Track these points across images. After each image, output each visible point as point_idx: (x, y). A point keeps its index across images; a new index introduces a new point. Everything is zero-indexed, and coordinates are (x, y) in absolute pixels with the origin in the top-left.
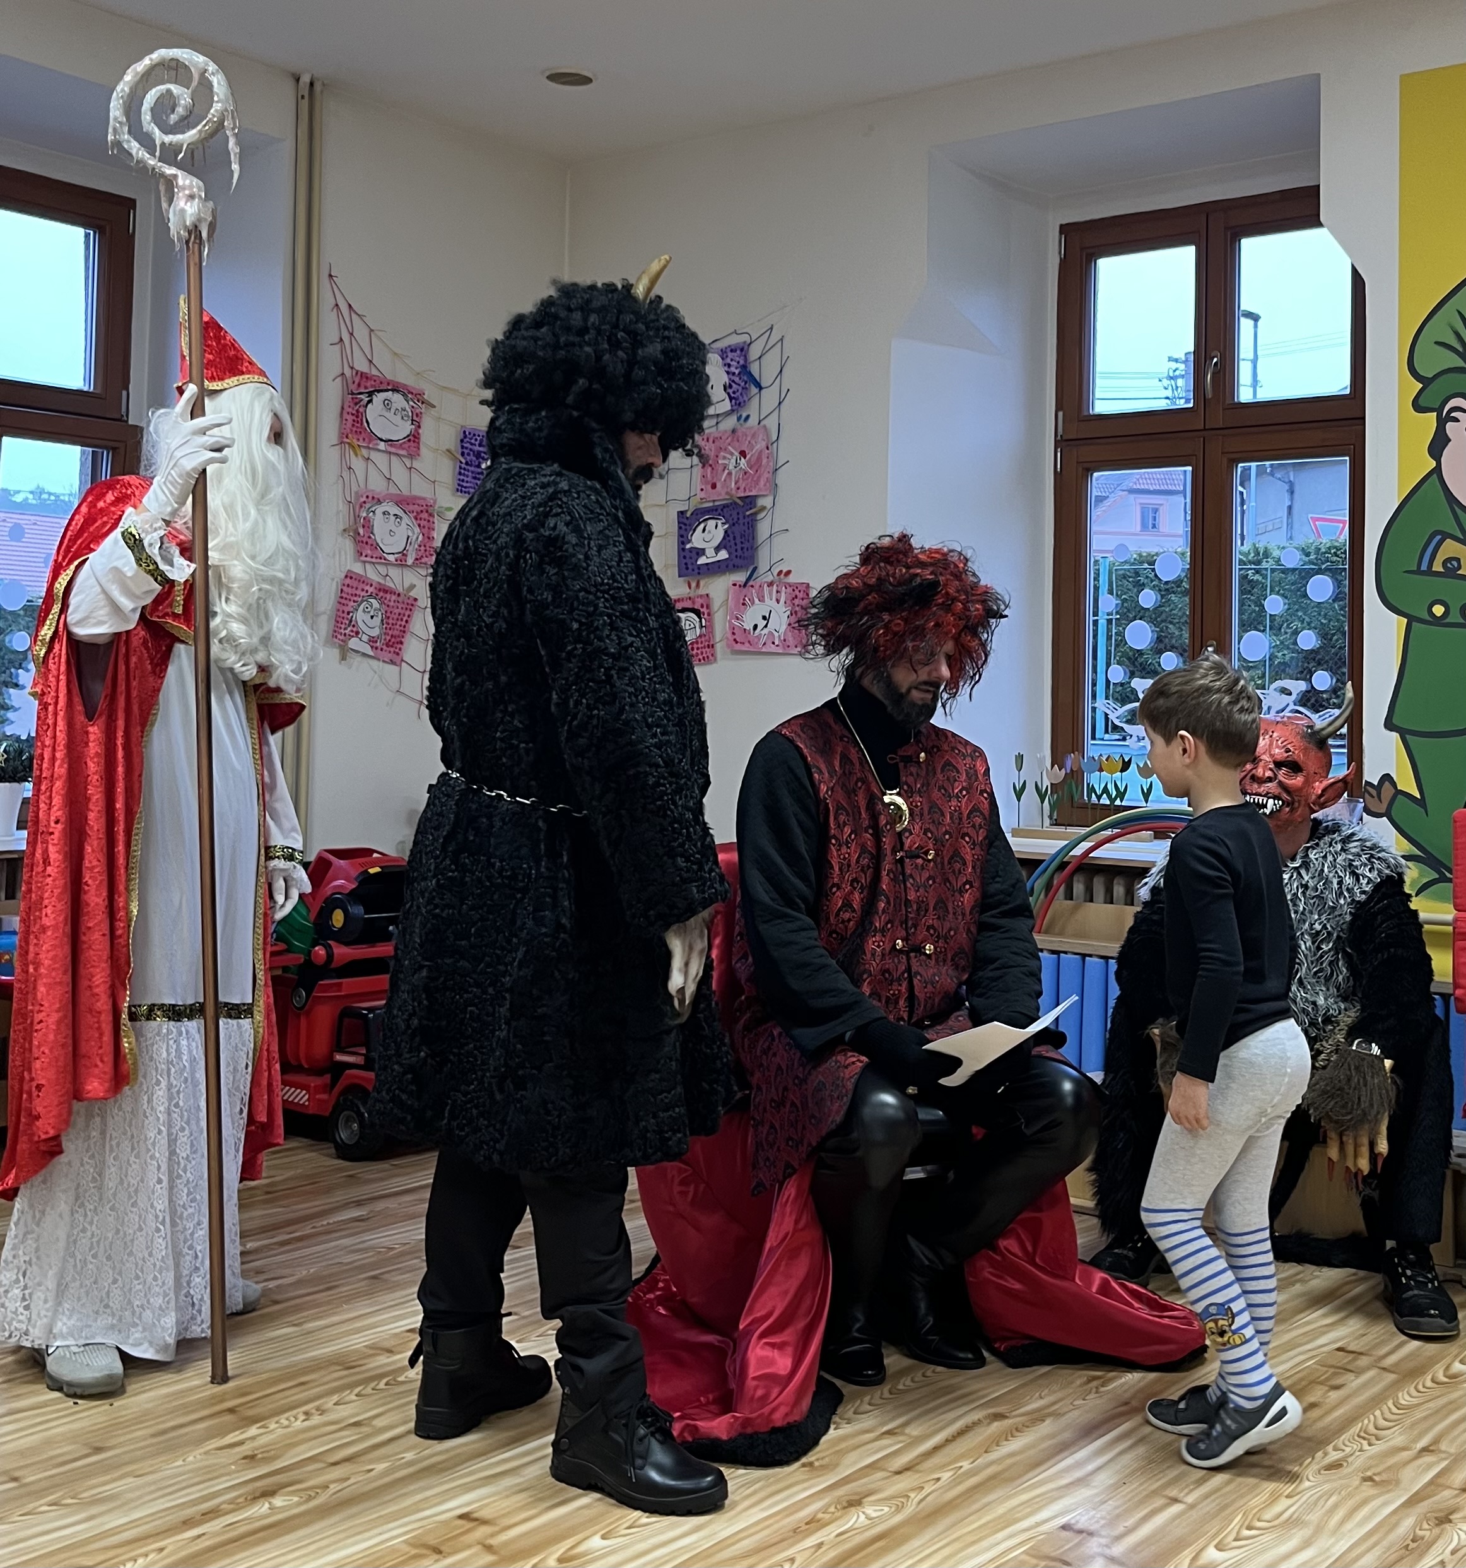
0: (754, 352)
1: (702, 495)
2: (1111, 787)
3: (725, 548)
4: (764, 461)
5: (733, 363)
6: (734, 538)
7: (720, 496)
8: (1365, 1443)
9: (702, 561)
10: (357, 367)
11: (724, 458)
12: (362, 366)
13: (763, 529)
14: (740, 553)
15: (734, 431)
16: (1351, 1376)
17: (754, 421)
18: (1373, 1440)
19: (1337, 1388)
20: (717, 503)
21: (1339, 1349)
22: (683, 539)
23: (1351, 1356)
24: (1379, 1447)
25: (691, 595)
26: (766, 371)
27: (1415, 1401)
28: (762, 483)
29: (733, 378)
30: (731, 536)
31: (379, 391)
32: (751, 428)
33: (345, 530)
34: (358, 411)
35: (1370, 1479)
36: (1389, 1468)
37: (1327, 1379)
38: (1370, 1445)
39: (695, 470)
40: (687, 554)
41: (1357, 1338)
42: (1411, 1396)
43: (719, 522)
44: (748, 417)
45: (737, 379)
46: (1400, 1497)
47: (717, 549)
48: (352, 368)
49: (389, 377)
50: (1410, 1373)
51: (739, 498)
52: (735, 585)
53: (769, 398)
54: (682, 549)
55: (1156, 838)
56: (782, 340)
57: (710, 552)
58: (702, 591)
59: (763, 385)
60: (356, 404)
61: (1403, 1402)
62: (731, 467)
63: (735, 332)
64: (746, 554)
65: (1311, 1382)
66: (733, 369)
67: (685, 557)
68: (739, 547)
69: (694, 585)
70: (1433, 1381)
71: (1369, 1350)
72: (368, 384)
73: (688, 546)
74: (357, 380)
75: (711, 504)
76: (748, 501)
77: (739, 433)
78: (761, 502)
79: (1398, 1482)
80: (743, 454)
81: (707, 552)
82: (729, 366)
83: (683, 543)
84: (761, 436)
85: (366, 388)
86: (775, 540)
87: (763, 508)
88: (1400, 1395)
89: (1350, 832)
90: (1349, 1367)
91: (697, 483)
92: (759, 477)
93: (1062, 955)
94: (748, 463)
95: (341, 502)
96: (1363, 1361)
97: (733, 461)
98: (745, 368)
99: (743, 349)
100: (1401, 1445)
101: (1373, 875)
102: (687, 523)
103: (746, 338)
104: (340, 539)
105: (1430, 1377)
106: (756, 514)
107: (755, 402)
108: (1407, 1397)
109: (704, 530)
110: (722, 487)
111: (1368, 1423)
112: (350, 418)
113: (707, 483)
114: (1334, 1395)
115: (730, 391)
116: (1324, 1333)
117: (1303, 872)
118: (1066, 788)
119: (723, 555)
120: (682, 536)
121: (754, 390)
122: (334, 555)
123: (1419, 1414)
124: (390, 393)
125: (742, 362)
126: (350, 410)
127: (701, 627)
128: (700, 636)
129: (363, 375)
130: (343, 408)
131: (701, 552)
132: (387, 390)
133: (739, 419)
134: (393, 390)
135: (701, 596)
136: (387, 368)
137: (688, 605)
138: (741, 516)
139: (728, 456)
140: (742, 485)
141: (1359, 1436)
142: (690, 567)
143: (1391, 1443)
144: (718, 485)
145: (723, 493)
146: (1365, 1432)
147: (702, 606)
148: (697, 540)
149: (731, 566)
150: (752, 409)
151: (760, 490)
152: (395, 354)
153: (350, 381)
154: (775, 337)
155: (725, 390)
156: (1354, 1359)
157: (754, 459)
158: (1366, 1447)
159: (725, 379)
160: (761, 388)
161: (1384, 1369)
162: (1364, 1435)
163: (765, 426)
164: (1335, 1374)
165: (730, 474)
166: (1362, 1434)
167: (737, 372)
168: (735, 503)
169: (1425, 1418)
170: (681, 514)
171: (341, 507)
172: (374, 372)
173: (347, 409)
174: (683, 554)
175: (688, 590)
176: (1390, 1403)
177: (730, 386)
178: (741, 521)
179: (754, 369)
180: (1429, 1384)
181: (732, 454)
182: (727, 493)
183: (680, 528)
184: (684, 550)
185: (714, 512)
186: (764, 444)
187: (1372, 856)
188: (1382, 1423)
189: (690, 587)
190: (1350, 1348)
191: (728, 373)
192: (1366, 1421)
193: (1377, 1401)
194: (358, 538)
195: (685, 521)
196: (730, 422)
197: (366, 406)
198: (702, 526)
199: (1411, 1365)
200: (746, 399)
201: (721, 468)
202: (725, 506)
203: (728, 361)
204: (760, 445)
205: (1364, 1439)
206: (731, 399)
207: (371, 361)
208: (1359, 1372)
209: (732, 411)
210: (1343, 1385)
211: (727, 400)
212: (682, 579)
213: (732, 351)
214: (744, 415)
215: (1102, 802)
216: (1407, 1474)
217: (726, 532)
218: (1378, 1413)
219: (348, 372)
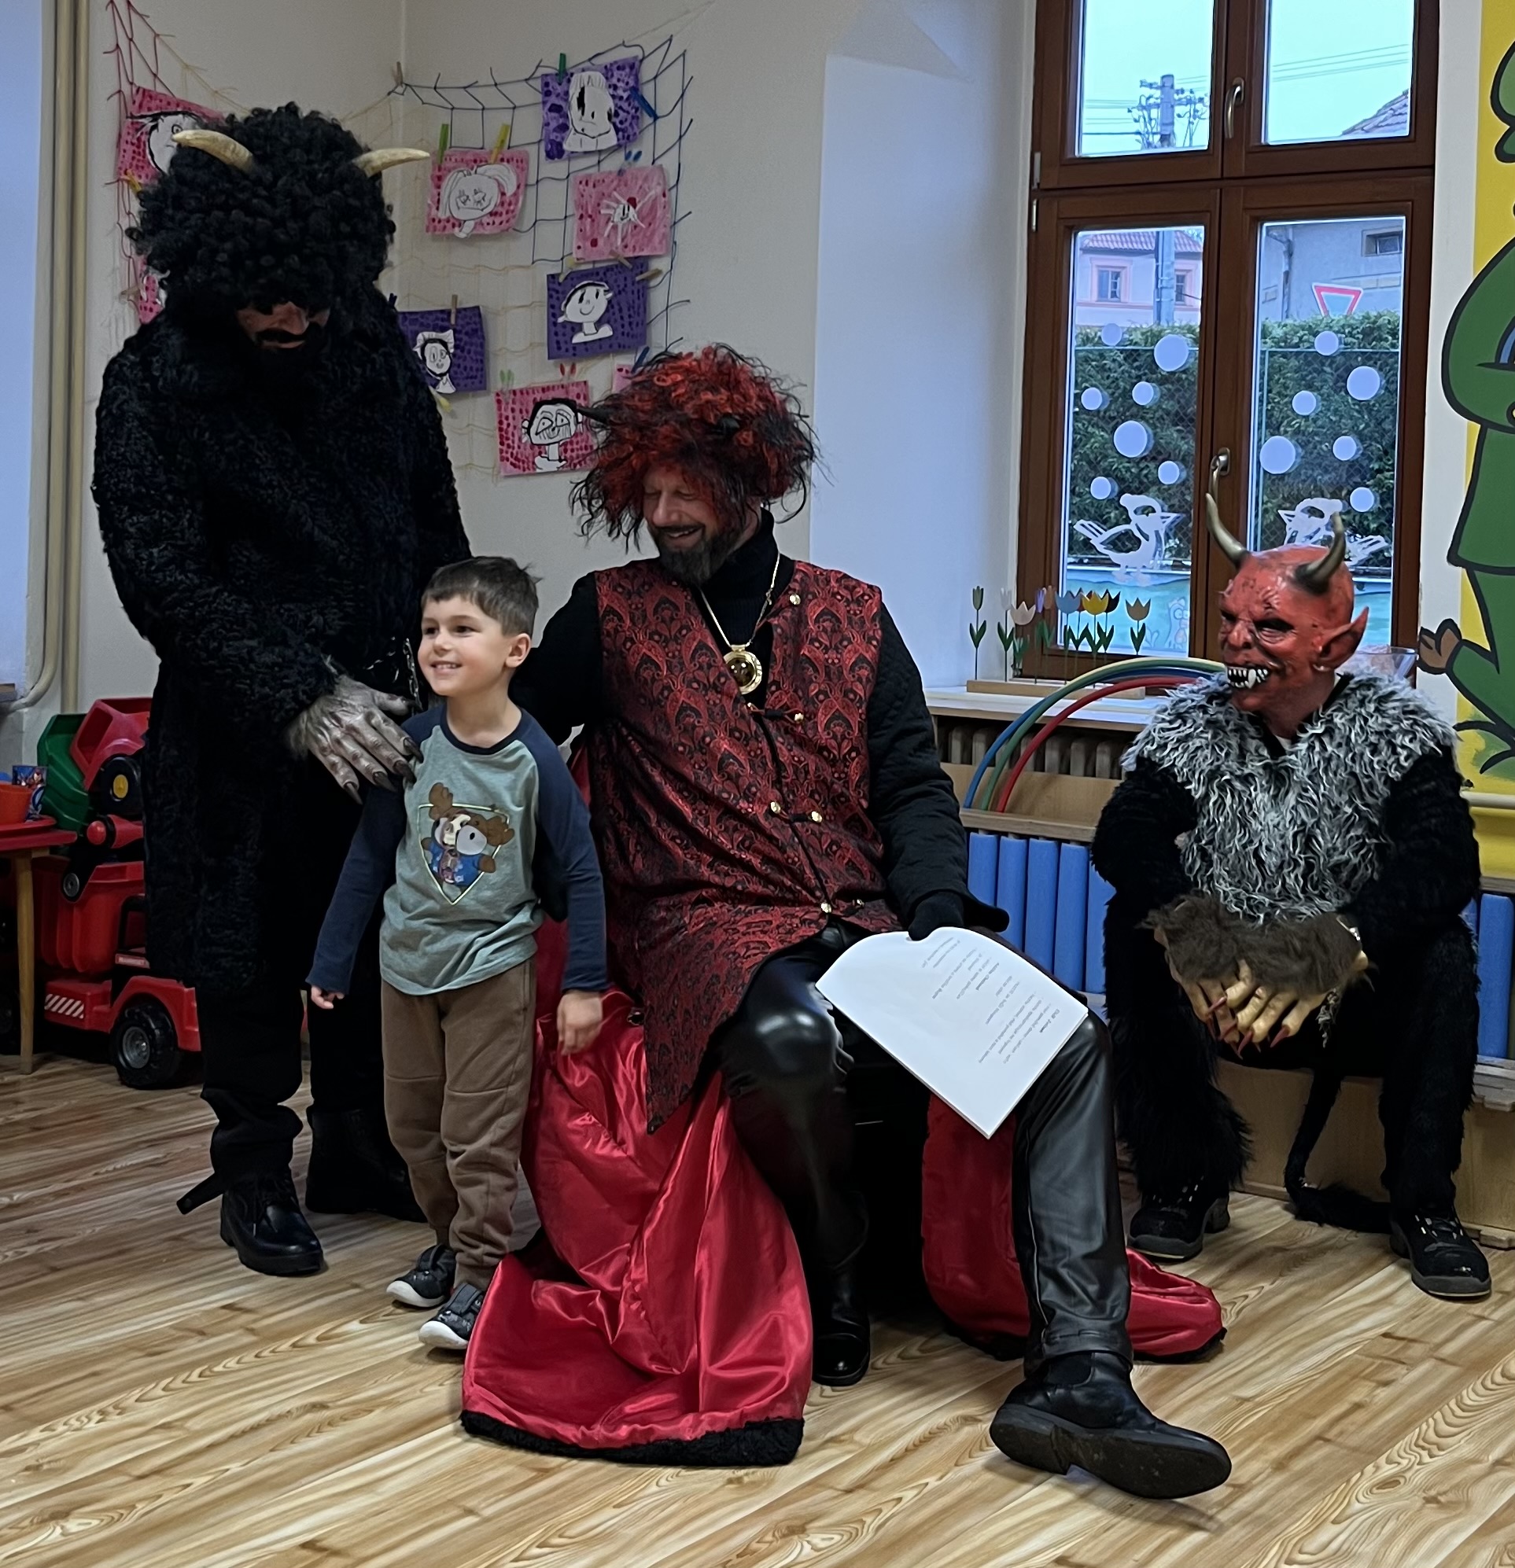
0: (647, 71)
1: (580, 253)
2: (1093, 631)
3: (608, 322)
4: (659, 213)
5: (620, 84)
6: (620, 310)
7: (602, 255)
8: (1425, 1453)
9: (578, 338)
10: (138, 83)
11: (608, 207)
12: (144, 81)
13: (657, 300)
14: (627, 329)
15: (621, 172)
16: (1401, 1369)
17: (645, 161)
18: (1435, 1451)
19: (1386, 1384)
20: (598, 265)
21: (1386, 1335)
22: (554, 311)
23: (1401, 1344)
24: (1441, 1460)
25: (565, 382)
26: (662, 94)
27: (1483, 1401)
28: (656, 239)
29: (620, 103)
30: (616, 307)
31: (167, 114)
32: (642, 169)
33: (123, 293)
34: (139, 139)
35: (1433, 1500)
36: (1457, 1487)
37: (1373, 1373)
38: (1431, 1456)
39: (569, 221)
40: (560, 330)
41: (1406, 1321)
42: (1477, 1395)
43: (601, 290)
44: (639, 154)
45: (625, 106)
46: (1471, 1523)
47: (598, 324)
48: (131, 83)
49: (179, 95)
50: (1476, 1364)
51: (627, 259)
52: (620, 370)
53: (667, 129)
54: (552, 322)
55: (1147, 694)
56: (684, 55)
57: (589, 328)
58: (577, 378)
59: (659, 113)
60: (137, 130)
61: (1469, 1402)
62: (617, 219)
63: (623, 44)
64: (636, 331)
65: (1355, 1377)
66: (620, 92)
67: (556, 334)
68: (627, 319)
69: (567, 369)
70: (1503, 1375)
71: (1424, 1335)
72: (153, 104)
73: (561, 320)
74: (138, 99)
75: (590, 266)
76: (639, 262)
77: (628, 176)
78: (655, 265)
79: (1468, 1504)
80: (632, 202)
81: (585, 325)
82: (615, 88)
83: (554, 315)
84: (655, 179)
85: (149, 109)
86: (672, 313)
87: (658, 272)
88: (1464, 1393)
89: (1390, 689)
90: (1401, 1356)
91: (573, 241)
92: (654, 232)
93: (1032, 840)
94: (639, 213)
95: (117, 258)
96: (1417, 1350)
97: (620, 211)
98: (635, 91)
99: (633, 67)
100: (1470, 1456)
101: (1415, 747)
102: (559, 290)
103: (638, 52)
104: (116, 302)
105: (1499, 1370)
106: (648, 279)
107: (648, 134)
108: (1473, 1396)
109: (581, 300)
110: (605, 243)
111: (1427, 1428)
112: (130, 148)
113: (585, 239)
114: (1383, 1394)
115: (617, 121)
116: (1365, 1315)
117: (1326, 740)
118: (1036, 632)
119: (606, 331)
120: (552, 306)
121: (648, 120)
122: (110, 325)
123: (1490, 1417)
124: (181, 116)
125: (632, 83)
126: (129, 138)
127: (577, 423)
128: (576, 435)
129: (146, 93)
130: (120, 136)
131: (577, 327)
132: (176, 113)
133: (627, 157)
134: (184, 113)
135: (578, 384)
136: (175, 84)
137: (560, 394)
138: (629, 282)
139: (614, 205)
140: (631, 242)
141: (1417, 1445)
142: (562, 345)
143: (1456, 1455)
144: (601, 242)
145: (607, 252)
146: (1424, 1440)
147: (578, 396)
148: (572, 312)
149: (616, 347)
150: (644, 145)
151: (655, 249)
152: (187, 67)
153: (129, 103)
154: (674, 52)
155: (610, 118)
156: (1404, 1348)
157: (645, 211)
158: (1427, 1459)
159: (610, 104)
160: (656, 118)
161: (1442, 1360)
162: (1422, 1444)
163: (661, 167)
164: (1381, 1367)
165: (615, 227)
166: (1421, 1443)
167: (625, 95)
168: (622, 265)
169: (1498, 1422)
170: (552, 278)
171: (118, 264)
172: (160, 89)
173: (125, 137)
174: (553, 329)
175: (561, 376)
176: (1453, 1404)
177: (617, 114)
178: (630, 288)
179: (648, 92)
180: (1499, 1379)
181: (618, 202)
182: (612, 252)
183: (550, 296)
184: (555, 324)
185: (595, 276)
186: (659, 190)
187: (1415, 722)
188: (1445, 1428)
189: (563, 371)
190: (1400, 1333)
191: (613, 97)
192: (1424, 1427)
193: (1436, 1401)
194: (140, 303)
195: (556, 287)
196: (616, 161)
197: (150, 133)
198: (579, 293)
199: (1475, 1355)
200: (637, 130)
201: (603, 221)
202: (608, 269)
203: (614, 81)
204: (655, 191)
205: (1423, 1448)
206: (617, 130)
207: (155, 75)
208: (1411, 1364)
209: (619, 146)
210: (1393, 1381)
211: (613, 132)
212: (552, 361)
213: (619, 68)
214: (634, 152)
215: (1080, 649)
216: (1479, 1493)
217: (609, 302)
218: (1438, 1415)
219: (126, 88)
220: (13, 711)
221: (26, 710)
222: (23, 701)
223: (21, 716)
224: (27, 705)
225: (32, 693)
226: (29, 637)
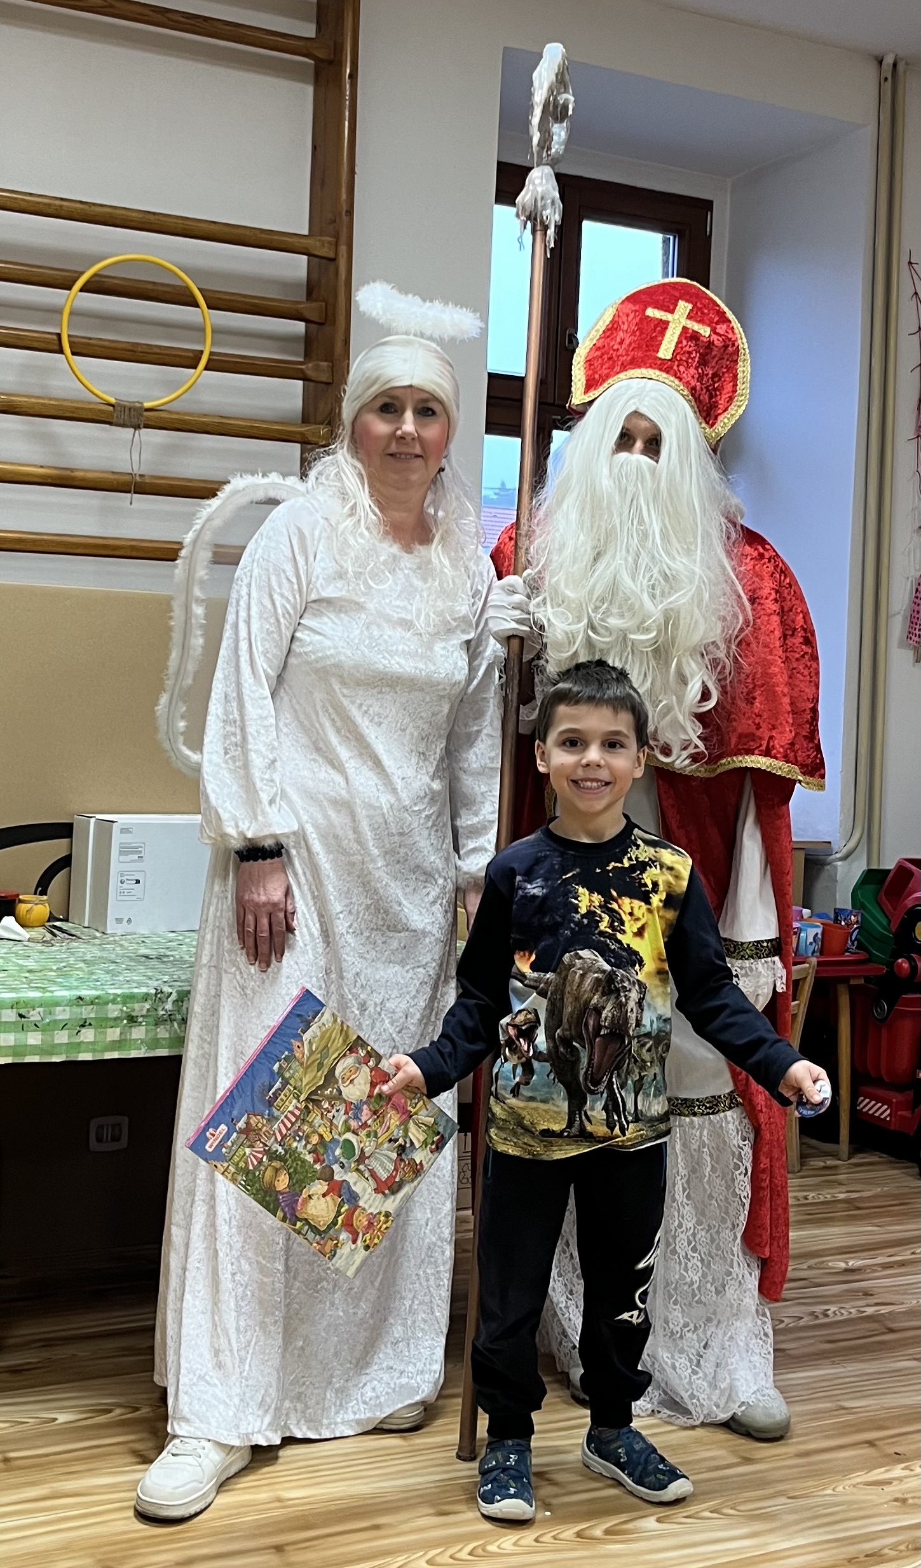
104: (914, 535)
122: (909, 554)
220: (829, 864)
221: (840, 863)
222: (838, 856)
223: (836, 867)
224: (841, 859)
225: (845, 851)
226: (842, 805)
